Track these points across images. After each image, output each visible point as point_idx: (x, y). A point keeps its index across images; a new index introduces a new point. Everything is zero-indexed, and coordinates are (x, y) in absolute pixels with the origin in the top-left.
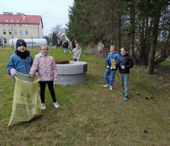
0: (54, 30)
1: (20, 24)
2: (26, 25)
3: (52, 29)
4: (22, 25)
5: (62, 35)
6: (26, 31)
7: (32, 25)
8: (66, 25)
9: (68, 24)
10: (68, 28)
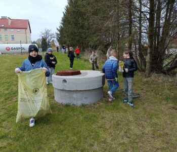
0: (43, 35)
1: (5, 28)
2: (12, 30)
3: (41, 34)
4: (8, 29)
5: (51, 41)
6: (12, 36)
7: (19, 30)
8: (58, 29)
9: (59, 29)
10: (59, 33)
